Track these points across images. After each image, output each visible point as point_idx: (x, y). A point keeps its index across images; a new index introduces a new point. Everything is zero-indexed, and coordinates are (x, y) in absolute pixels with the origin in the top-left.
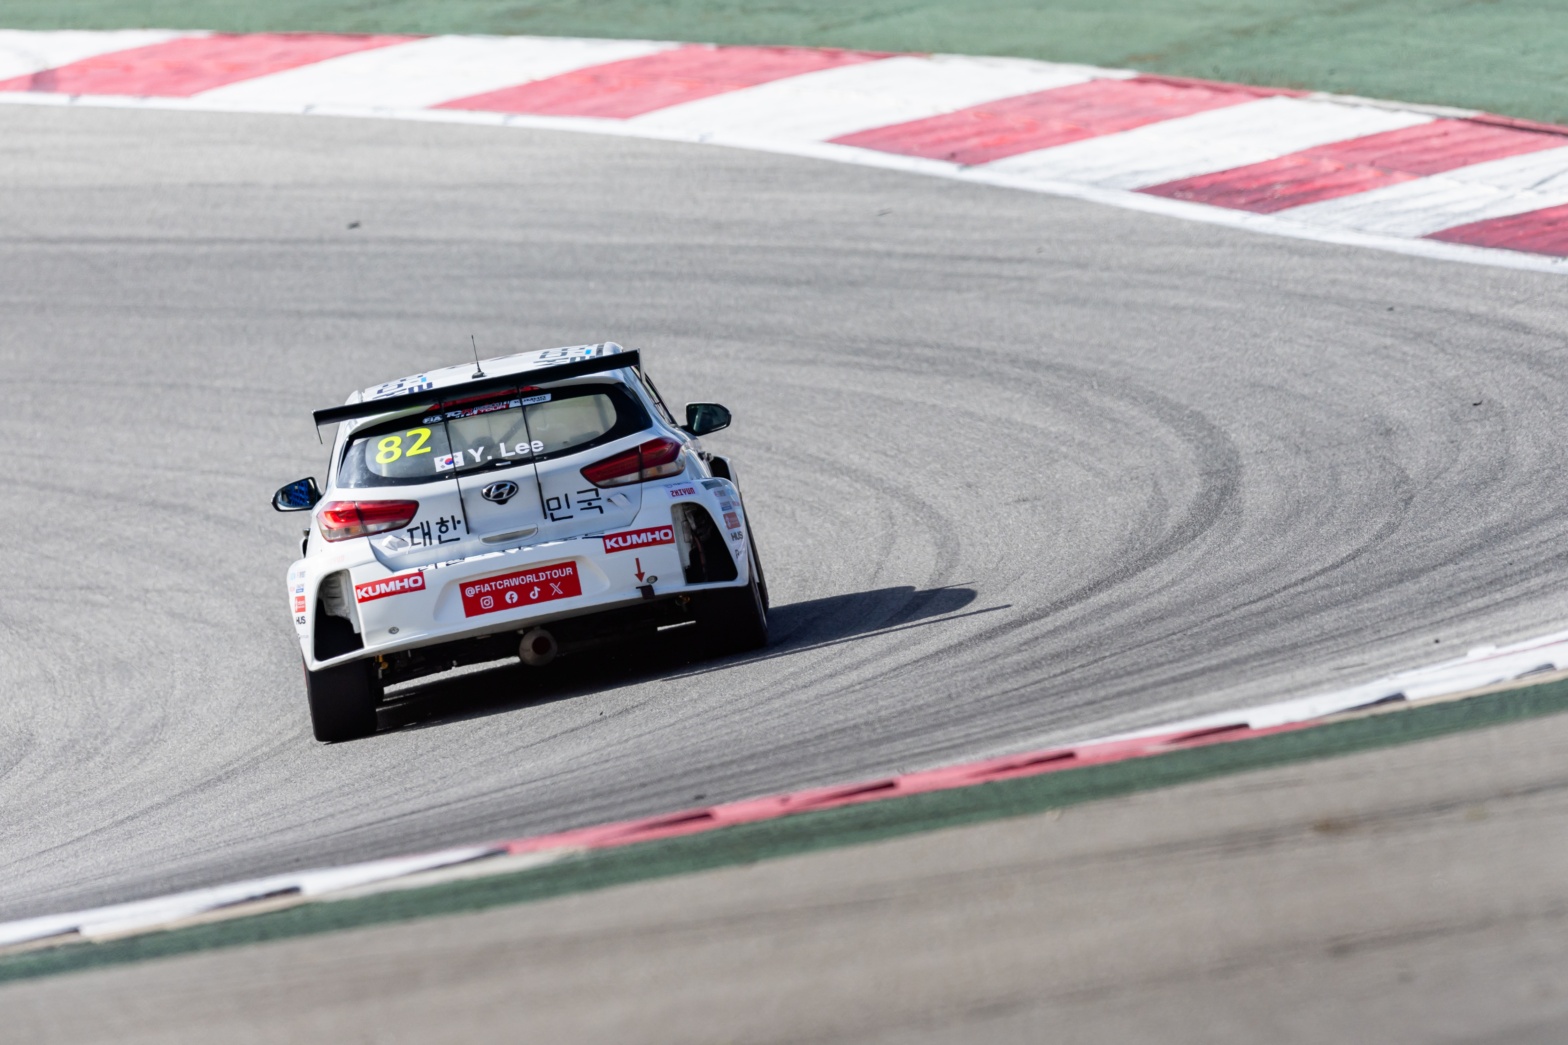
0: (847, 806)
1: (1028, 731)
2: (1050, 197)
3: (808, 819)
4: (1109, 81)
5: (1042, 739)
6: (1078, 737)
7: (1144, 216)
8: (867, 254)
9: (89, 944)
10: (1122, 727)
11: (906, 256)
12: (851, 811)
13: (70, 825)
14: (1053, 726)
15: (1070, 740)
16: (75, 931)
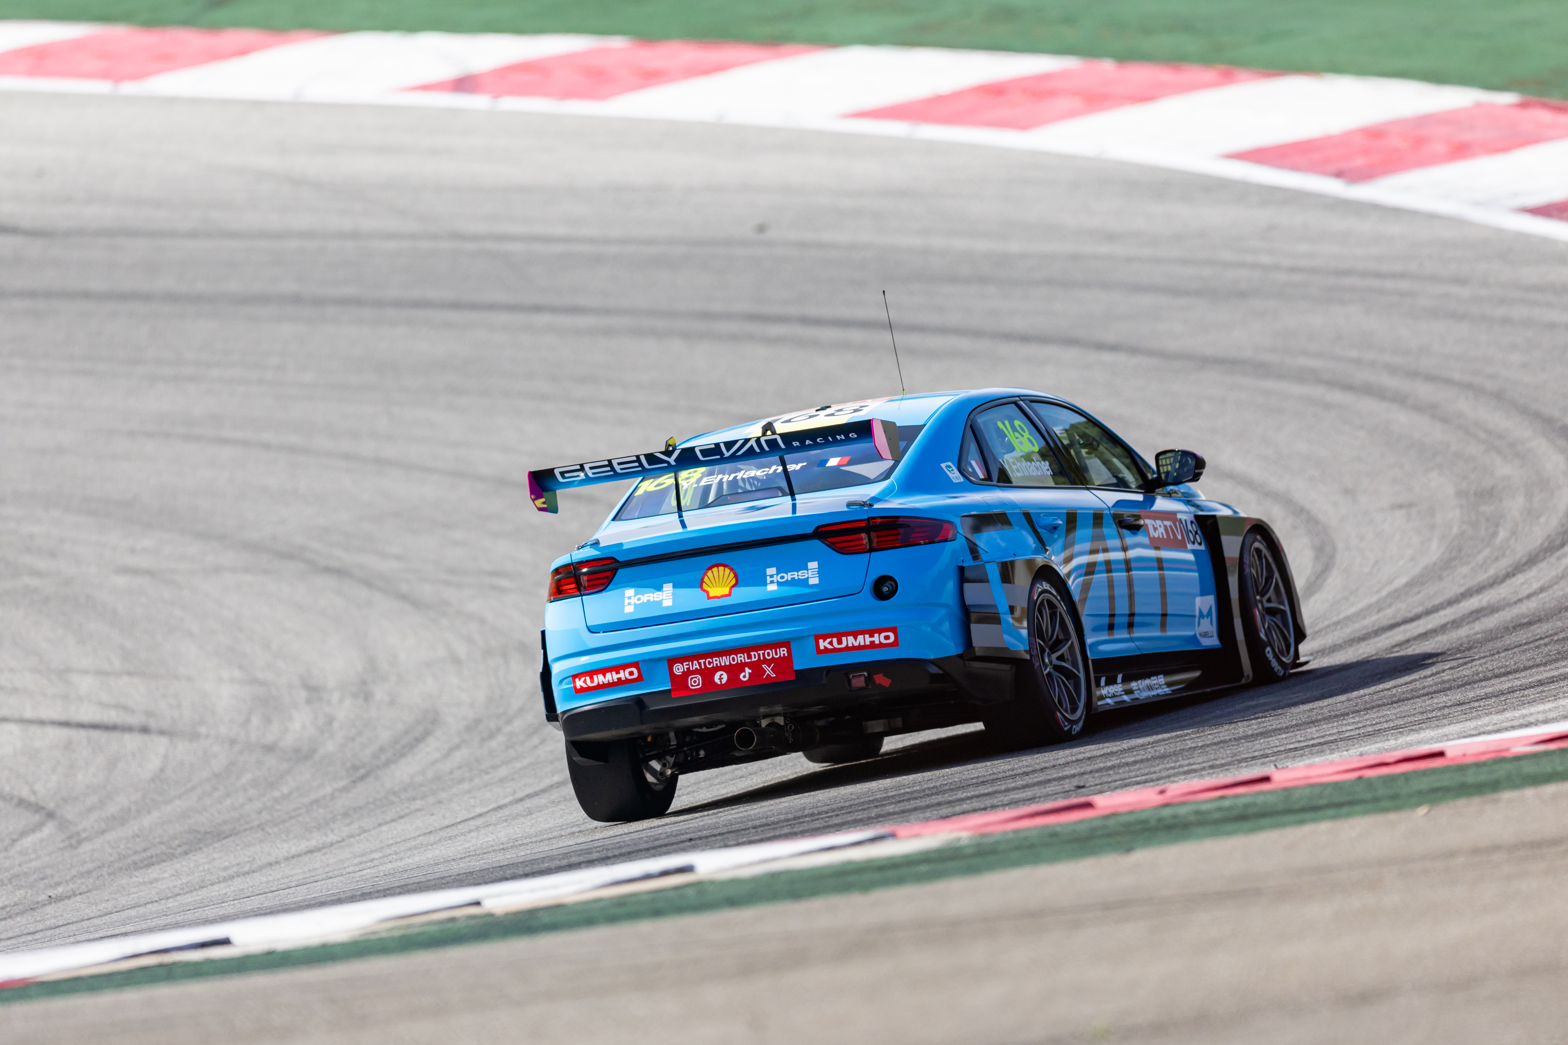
0: (1222, 798)
1: (1399, 729)
2: (1432, 217)
3: (1182, 811)
4: (1493, 106)
5: (1413, 737)
6: (1447, 737)
7: (1522, 237)
8: (1255, 266)
9: (490, 915)
10: (1490, 728)
11: (1292, 270)
12: (1227, 803)
13: (472, 801)
14: (1424, 726)
15: (1439, 740)
16: (478, 903)
